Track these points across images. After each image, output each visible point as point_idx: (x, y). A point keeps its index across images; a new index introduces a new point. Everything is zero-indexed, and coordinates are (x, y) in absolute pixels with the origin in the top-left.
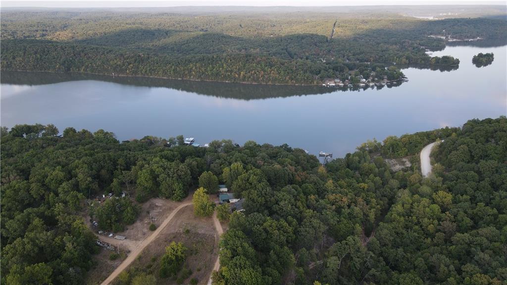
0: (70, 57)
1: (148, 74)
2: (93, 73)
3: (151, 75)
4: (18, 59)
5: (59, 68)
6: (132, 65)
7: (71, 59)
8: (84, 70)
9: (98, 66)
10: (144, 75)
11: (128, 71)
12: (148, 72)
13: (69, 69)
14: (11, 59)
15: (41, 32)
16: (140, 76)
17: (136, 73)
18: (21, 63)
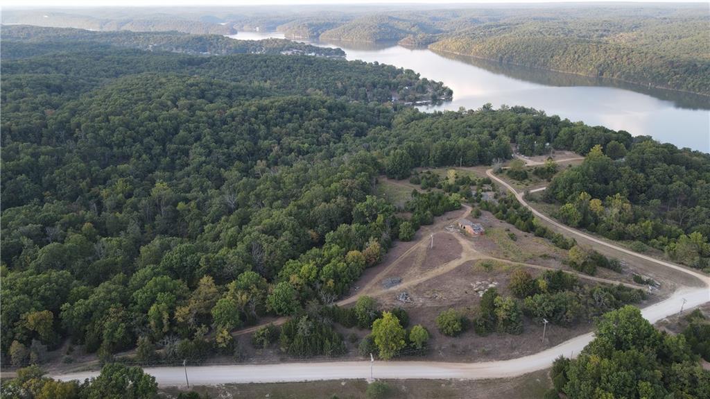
0: (610, 60)
1: (694, 90)
2: (627, 81)
3: (699, 91)
4: (555, 58)
5: (591, 72)
6: (678, 76)
7: (609, 62)
8: (618, 76)
9: (636, 73)
10: (690, 90)
11: (669, 83)
12: (696, 86)
13: (602, 74)
14: (549, 58)
15: (601, 33)
16: (683, 90)
17: (679, 86)
18: (556, 62)
